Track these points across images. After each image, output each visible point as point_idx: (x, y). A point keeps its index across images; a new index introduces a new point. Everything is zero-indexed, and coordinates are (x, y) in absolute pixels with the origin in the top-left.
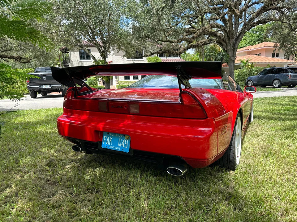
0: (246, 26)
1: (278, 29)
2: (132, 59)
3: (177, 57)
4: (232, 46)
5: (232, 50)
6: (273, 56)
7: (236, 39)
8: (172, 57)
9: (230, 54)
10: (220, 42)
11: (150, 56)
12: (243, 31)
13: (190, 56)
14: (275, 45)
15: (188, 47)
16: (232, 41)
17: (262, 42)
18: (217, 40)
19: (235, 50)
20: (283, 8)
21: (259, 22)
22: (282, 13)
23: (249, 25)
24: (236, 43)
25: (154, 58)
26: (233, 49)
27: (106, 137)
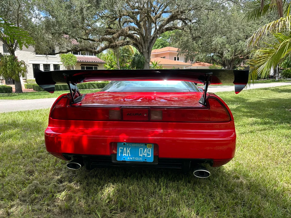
0: (158, 32)
1: (180, 37)
2: (45, 56)
3: (93, 55)
4: (147, 49)
5: (147, 53)
6: (175, 60)
7: (150, 42)
8: (87, 55)
9: (146, 55)
10: (136, 44)
11: (66, 53)
12: (155, 36)
13: (104, 56)
14: (178, 50)
15: (106, 47)
16: (147, 45)
17: (165, 46)
18: (133, 42)
19: (150, 53)
20: (186, 19)
21: (167, 29)
22: (186, 24)
23: (160, 31)
24: (150, 46)
25: (68, 56)
26: (148, 51)
27: (122, 148)
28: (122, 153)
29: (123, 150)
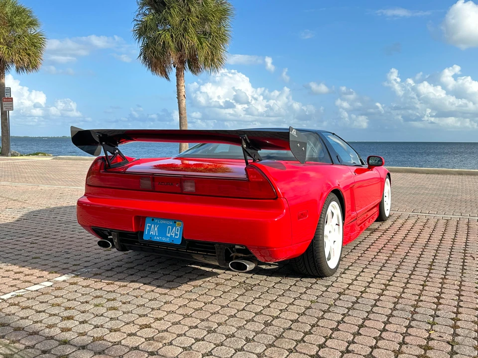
27: (150, 225)
28: (149, 231)
29: (150, 227)
